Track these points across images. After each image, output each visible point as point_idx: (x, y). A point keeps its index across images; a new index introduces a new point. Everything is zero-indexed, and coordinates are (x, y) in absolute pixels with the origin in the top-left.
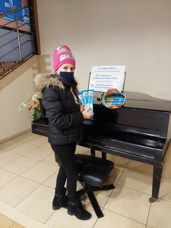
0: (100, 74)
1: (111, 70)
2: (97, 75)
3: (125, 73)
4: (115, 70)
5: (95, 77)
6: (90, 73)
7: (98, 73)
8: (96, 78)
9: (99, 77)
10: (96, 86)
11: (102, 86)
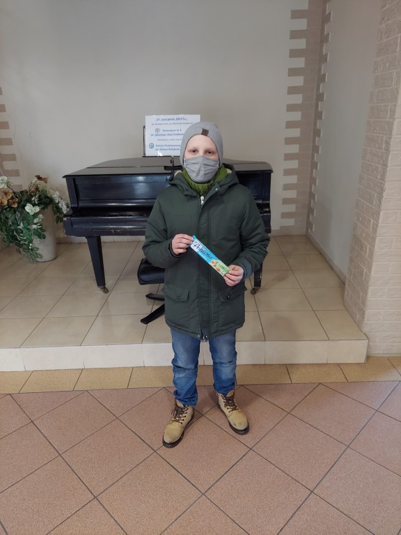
0: (161, 128)
1: (178, 121)
2: (157, 130)
4: (185, 122)
5: (154, 133)
6: (144, 127)
7: (158, 127)
8: (157, 135)
9: (161, 132)
10: (159, 148)
11: (168, 148)
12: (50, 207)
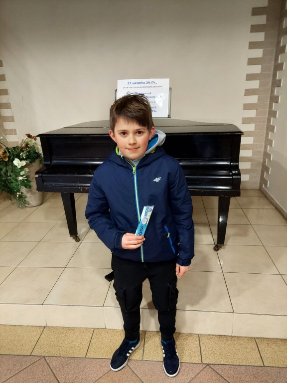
1: (148, 85)
3: (170, 89)
4: (155, 85)
6: (116, 90)
7: (129, 90)
12: (37, 161)
